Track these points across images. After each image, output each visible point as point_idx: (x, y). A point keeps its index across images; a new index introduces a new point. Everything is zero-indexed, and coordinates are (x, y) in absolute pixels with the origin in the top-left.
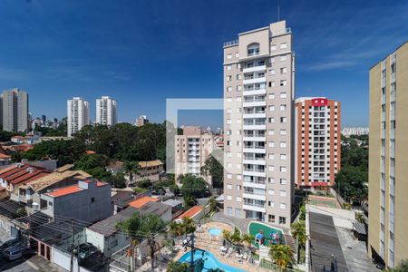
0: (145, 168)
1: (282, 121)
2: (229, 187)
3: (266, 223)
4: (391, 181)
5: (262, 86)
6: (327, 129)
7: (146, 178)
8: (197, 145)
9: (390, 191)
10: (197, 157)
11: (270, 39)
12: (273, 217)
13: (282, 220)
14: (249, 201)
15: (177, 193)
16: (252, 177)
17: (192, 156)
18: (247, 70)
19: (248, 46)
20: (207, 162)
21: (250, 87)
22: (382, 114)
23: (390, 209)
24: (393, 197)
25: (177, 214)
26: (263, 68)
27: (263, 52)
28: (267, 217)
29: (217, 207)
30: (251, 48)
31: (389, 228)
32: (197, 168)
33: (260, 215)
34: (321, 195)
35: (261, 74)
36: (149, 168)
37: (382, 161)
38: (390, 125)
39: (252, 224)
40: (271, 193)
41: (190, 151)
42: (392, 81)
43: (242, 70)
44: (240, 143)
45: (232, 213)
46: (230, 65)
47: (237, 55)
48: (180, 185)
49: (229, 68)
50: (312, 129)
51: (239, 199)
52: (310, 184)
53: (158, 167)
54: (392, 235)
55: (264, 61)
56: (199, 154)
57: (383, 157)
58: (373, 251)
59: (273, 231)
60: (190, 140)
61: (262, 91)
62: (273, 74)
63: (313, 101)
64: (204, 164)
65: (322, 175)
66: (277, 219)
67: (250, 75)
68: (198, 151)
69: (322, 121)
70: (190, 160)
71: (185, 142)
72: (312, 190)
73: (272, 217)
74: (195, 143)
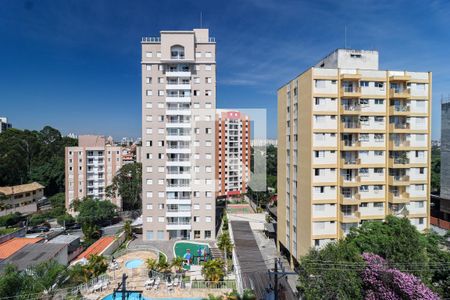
0: (10, 196)
1: (207, 132)
2: (150, 207)
3: (192, 240)
4: (294, 184)
5: (186, 94)
6: (240, 141)
7: (13, 211)
8: (100, 160)
9: (293, 193)
10: (100, 174)
11: (196, 45)
12: (199, 232)
13: (208, 233)
14: (172, 220)
15: (70, 225)
16: (176, 193)
17: (92, 174)
18: (169, 74)
19: (172, 47)
20: (115, 180)
21: (173, 93)
22: (288, 129)
23: (293, 208)
24: (296, 197)
25: (75, 254)
26: (187, 74)
27: (188, 58)
28: (192, 234)
29: (134, 233)
30: (175, 50)
31: (293, 223)
32: (100, 189)
33: (185, 233)
34: (238, 203)
35: (186, 81)
36: (20, 196)
37: (287, 168)
38: (293, 138)
39: (177, 245)
40: (197, 207)
41: (90, 168)
42: (295, 102)
43: (164, 73)
44: (162, 156)
45: (154, 238)
46: (150, 64)
47: (159, 55)
48: (74, 214)
49: (149, 68)
50: (228, 141)
51: (162, 220)
52: (226, 193)
53: (34, 192)
54: (295, 228)
55: (188, 67)
56: (103, 171)
57: (289, 165)
58: (281, 245)
59: (200, 247)
60: (91, 153)
61: (186, 99)
62: (198, 82)
63: (229, 113)
64: (110, 183)
65: (236, 184)
66: (202, 234)
67: (173, 80)
68: (101, 167)
69: (236, 133)
70: (90, 179)
71: (82, 156)
72: (230, 199)
73: (197, 233)
74: (97, 157)
